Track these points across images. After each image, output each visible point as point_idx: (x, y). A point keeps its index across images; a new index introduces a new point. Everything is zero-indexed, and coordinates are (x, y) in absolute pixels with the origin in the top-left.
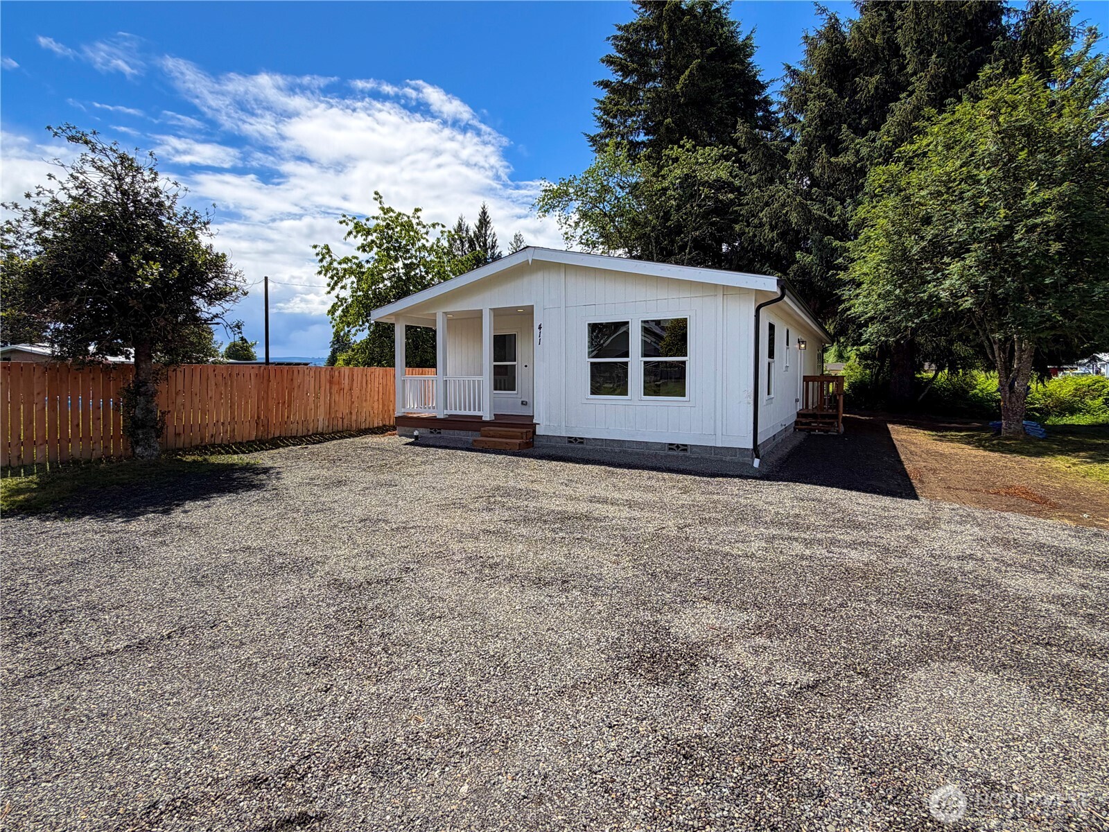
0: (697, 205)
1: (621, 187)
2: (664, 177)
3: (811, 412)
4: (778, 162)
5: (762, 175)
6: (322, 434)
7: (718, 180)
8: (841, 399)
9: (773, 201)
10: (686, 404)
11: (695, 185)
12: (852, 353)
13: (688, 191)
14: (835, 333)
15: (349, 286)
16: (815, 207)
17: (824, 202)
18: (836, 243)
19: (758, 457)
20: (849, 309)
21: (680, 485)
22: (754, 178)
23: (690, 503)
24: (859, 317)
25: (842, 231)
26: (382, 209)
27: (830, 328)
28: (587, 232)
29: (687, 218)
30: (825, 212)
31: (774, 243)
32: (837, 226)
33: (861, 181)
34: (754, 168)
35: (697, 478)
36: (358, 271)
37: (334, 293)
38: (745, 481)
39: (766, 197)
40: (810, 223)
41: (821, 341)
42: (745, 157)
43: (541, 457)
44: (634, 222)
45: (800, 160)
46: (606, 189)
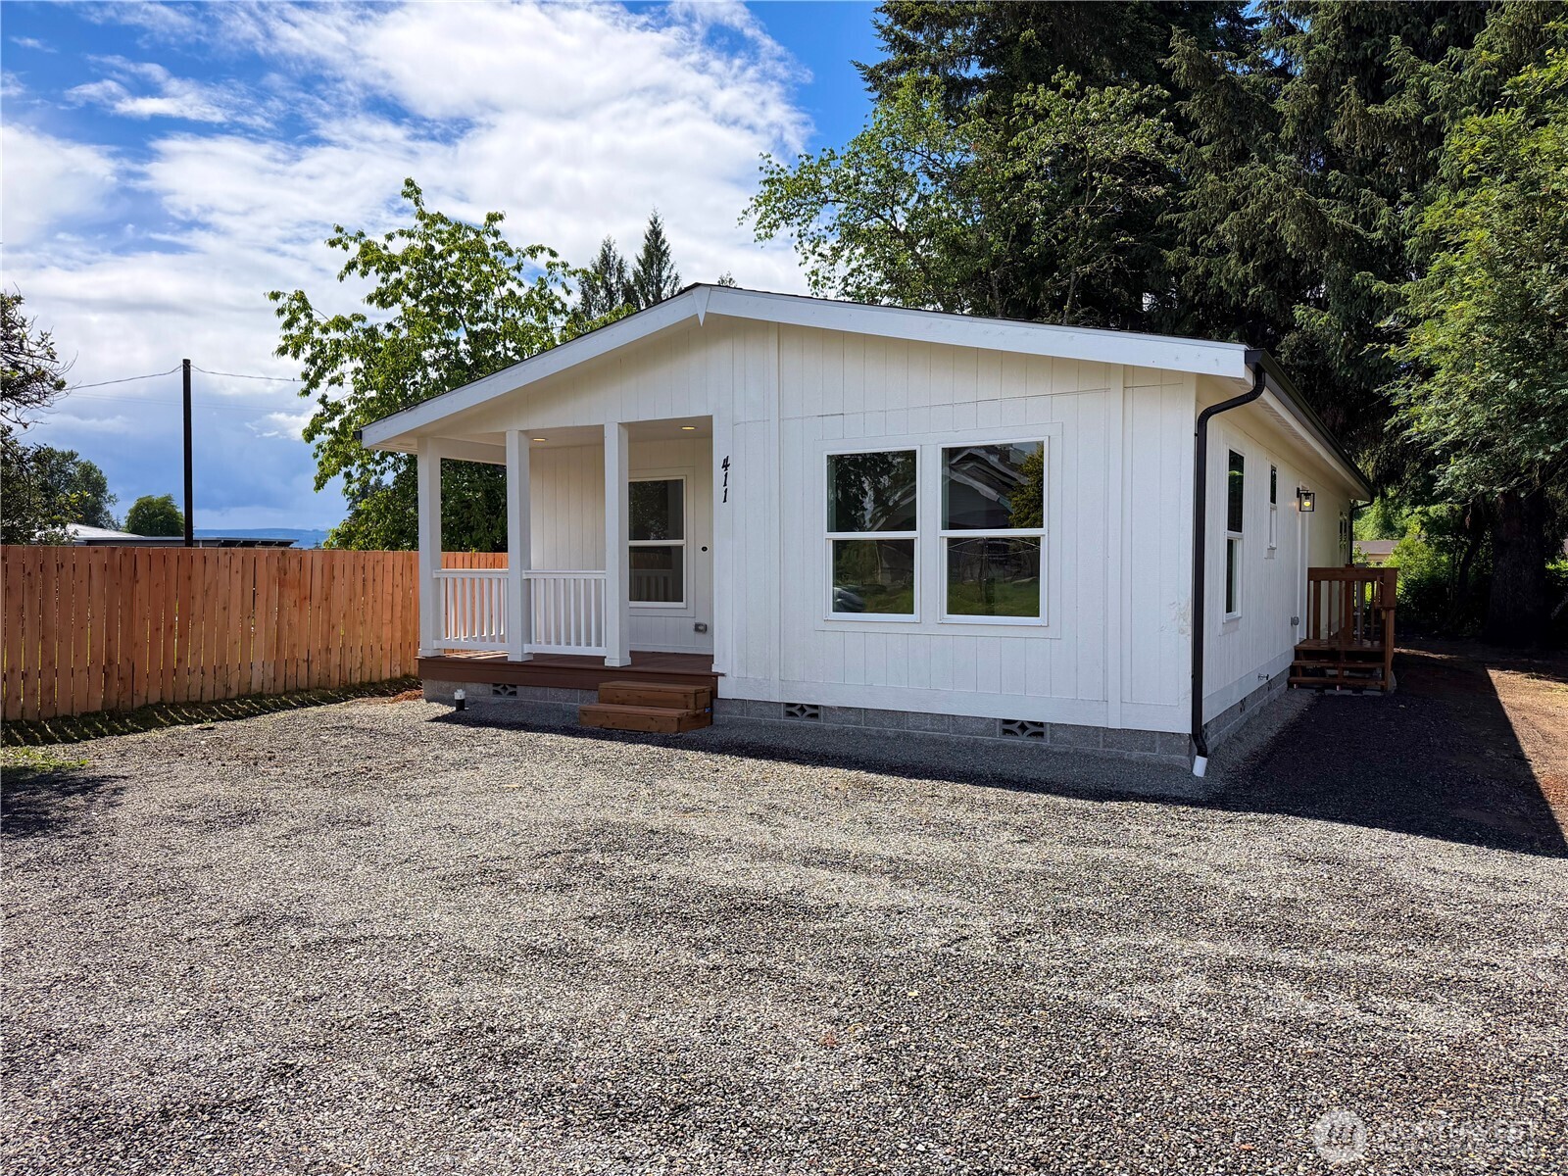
0: (1088, 210)
1: (931, 176)
2: (1018, 152)
3: (1325, 647)
4: (1256, 117)
5: (1223, 144)
6: (259, 697)
7: (1131, 157)
8: (1390, 618)
9: (1245, 199)
10: (1041, 633)
11: (1082, 169)
12: (1412, 520)
13: (1070, 181)
14: (1378, 478)
15: (348, 378)
16: (1336, 211)
17: (1353, 200)
18: (1380, 286)
19: (1203, 753)
20: (1408, 426)
21: (1020, 820)
22: (1206, 152)
23: (1039, 867)
24: (1430, 443)
25: (1391, 262)
26: (422, 216)
27: (1368, 467)
28: (859, 270)
29: (1066, 239)
30: (1355, 222)
31: (1249, 288)
32: (1382, 249)
33: (1431, 154)
34: (1206, 130)
35: (1062, 800)
36: (367, 345)
37: (317, 393)
38: (1171, 813)
39: (1231, 191)
40: (1324, 245)
41: (1346, 492)
42: (1189, 107)
43: (723, 749)
44: (954, 247)
45: (1302, 113)
46: (897, 178)
